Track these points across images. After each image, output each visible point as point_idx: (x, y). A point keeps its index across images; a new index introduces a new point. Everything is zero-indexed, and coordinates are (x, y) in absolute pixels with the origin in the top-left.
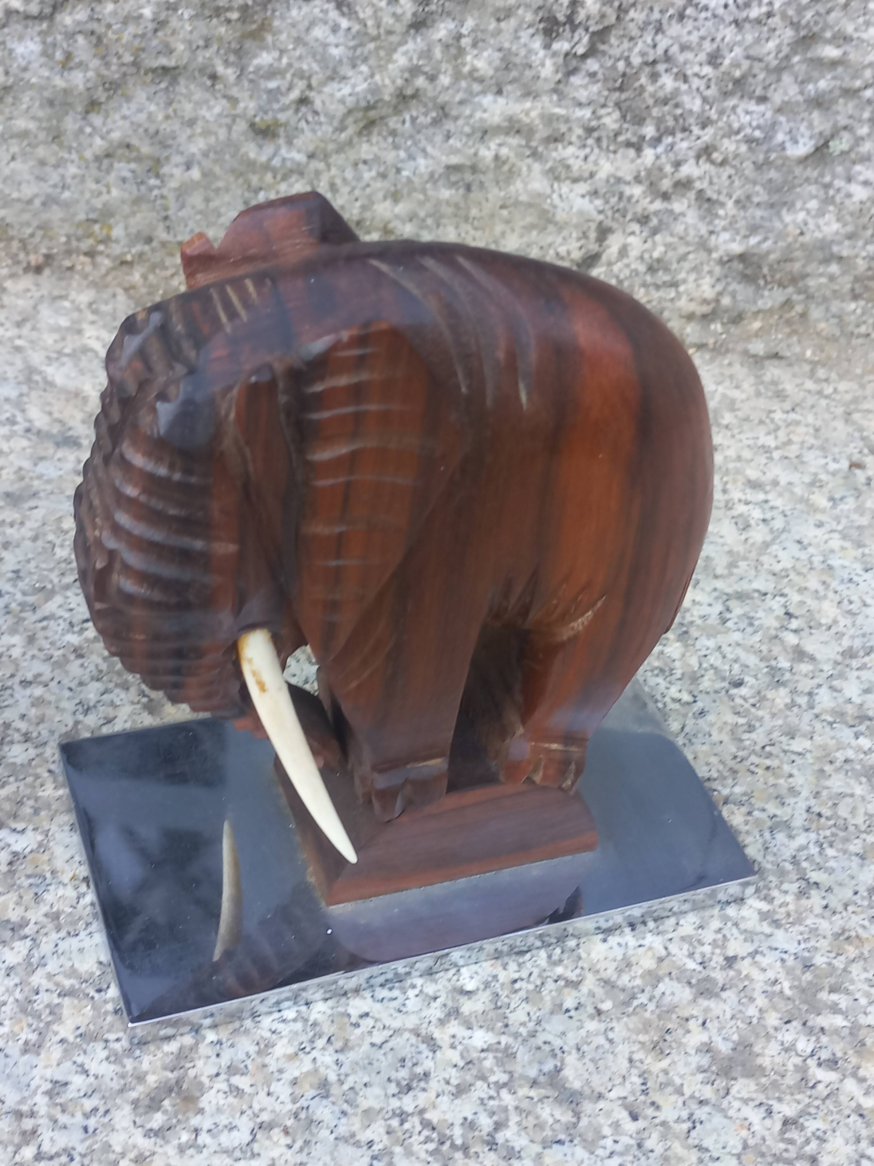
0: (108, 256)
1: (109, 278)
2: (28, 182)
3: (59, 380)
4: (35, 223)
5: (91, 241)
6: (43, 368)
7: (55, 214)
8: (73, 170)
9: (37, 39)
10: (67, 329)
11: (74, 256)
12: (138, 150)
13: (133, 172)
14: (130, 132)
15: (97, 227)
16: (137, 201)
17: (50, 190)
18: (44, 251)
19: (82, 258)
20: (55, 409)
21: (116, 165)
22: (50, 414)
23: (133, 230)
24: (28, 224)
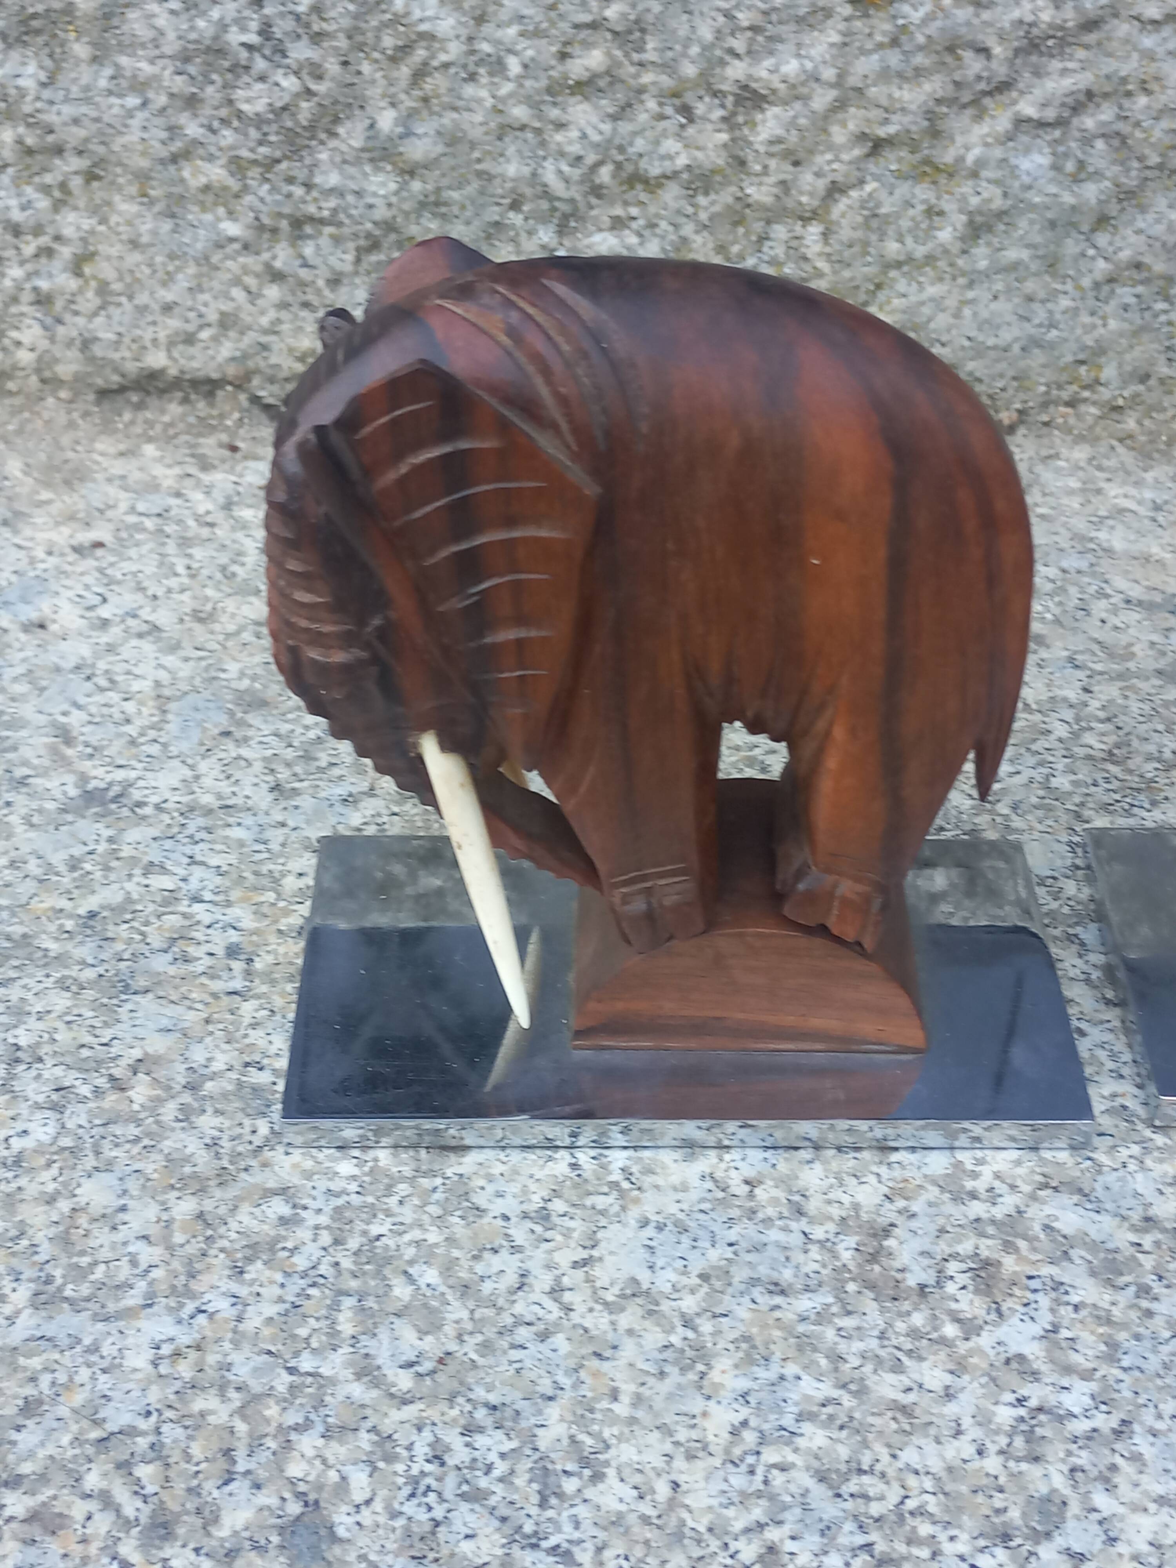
0: (1094, 403)
1: (1098, 430)
2: (1009, 324)
3: (1118, 545)
4: (1011, 373)
5: (1075, 388)
6: (1093, 534)
7: (1038, 357)
8: (1065, 302)
9: (1047, 150)
10: (1083, 490)
11: (1052, 408)
12: (1149, 269)
13: (1137, 296)
14: (1144, 248)
15: (1083, 370)
16: (1137, 333)
17: (1033, 331)
18: (1018, 406)
19: (1062, 409)
20: (1138, 576)
21: (1119, 291)
22: (1136, 581)
23: (1128, 368)
24: (1001, 376)
